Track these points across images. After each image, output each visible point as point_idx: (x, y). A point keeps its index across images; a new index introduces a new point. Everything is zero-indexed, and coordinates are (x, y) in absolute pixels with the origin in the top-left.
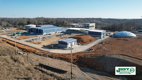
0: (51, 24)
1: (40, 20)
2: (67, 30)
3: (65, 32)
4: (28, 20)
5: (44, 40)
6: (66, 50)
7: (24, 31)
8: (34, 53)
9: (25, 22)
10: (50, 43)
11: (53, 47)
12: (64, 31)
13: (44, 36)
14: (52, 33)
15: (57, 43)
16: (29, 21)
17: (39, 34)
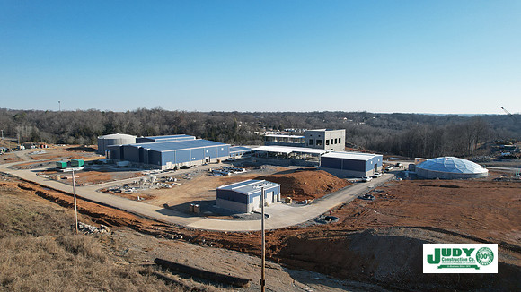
0: (188, 131)
1: (149, 119)
2: (247, 153)
3: (238, 160)
4: (106, 120)
5: (166, 188)
6: (242, 219)
7: (94, 157)
8: (134, 227)
9: (97, 127)
10: (188, 196)
11: (198, 211)
12: (236, 157)
13: (165, 174)
14: (193, 163)
15: (214, 196)
16: (111, 123)
17: (146, 168)
